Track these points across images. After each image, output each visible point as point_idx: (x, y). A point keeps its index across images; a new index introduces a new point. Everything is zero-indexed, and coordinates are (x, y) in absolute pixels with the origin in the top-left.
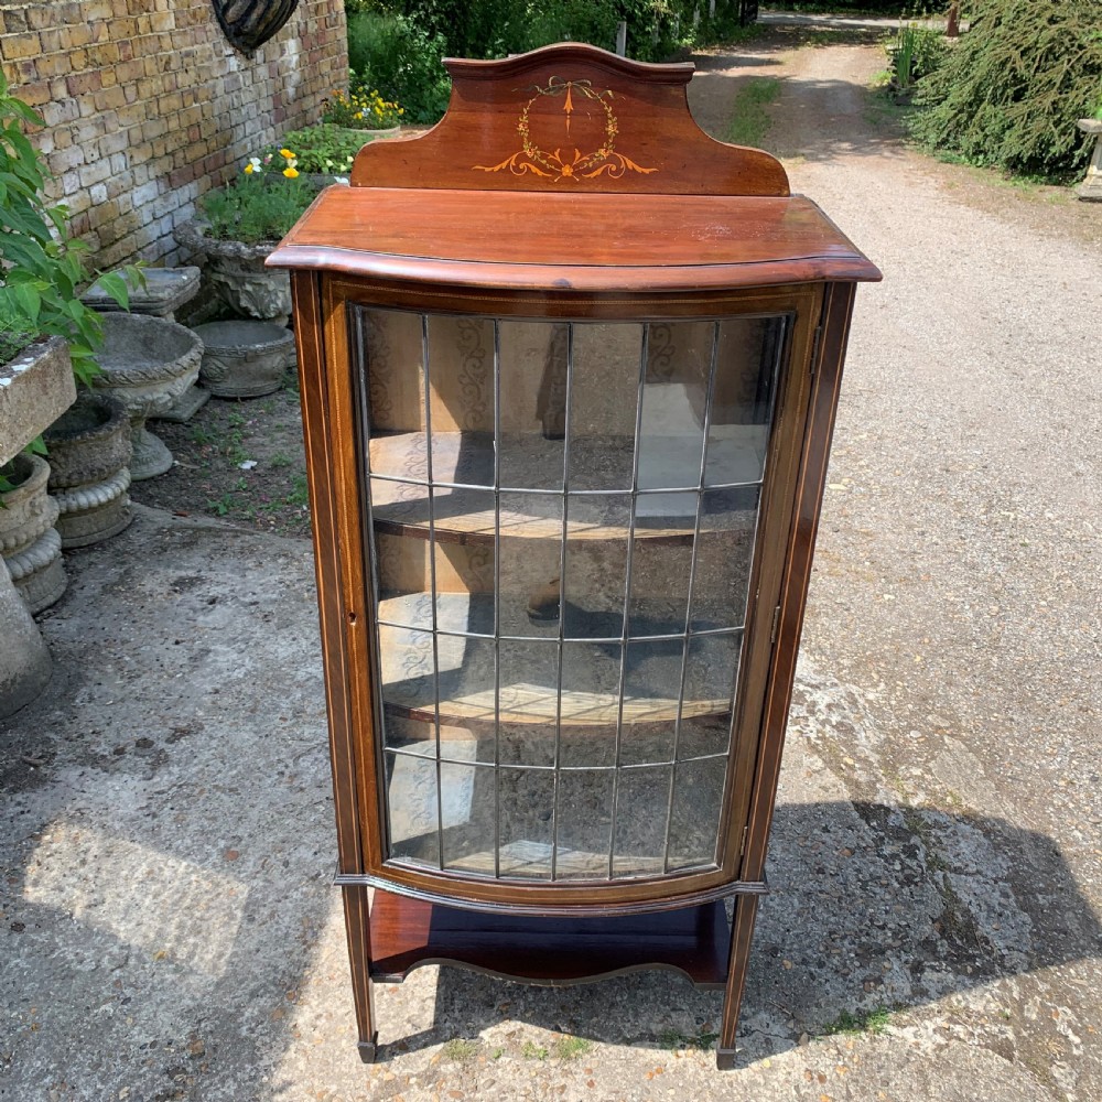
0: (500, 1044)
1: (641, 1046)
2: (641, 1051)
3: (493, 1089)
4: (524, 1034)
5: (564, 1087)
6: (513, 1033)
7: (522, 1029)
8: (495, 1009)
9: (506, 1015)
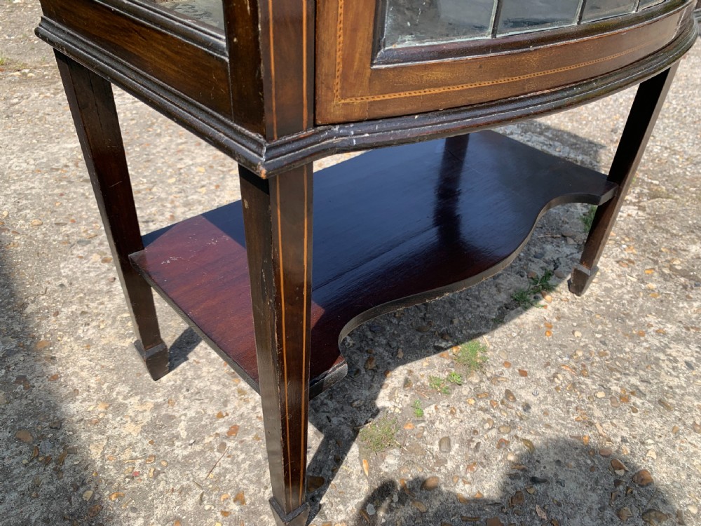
0: (407, 399)
1: (513, 318)
2: (517, 321)
3: (456, 447)
4: (417, 373)
5: (508, 393)
6: (407, 383)
7: (410, 372)
8: (363, 372)
9: (381, 372)
